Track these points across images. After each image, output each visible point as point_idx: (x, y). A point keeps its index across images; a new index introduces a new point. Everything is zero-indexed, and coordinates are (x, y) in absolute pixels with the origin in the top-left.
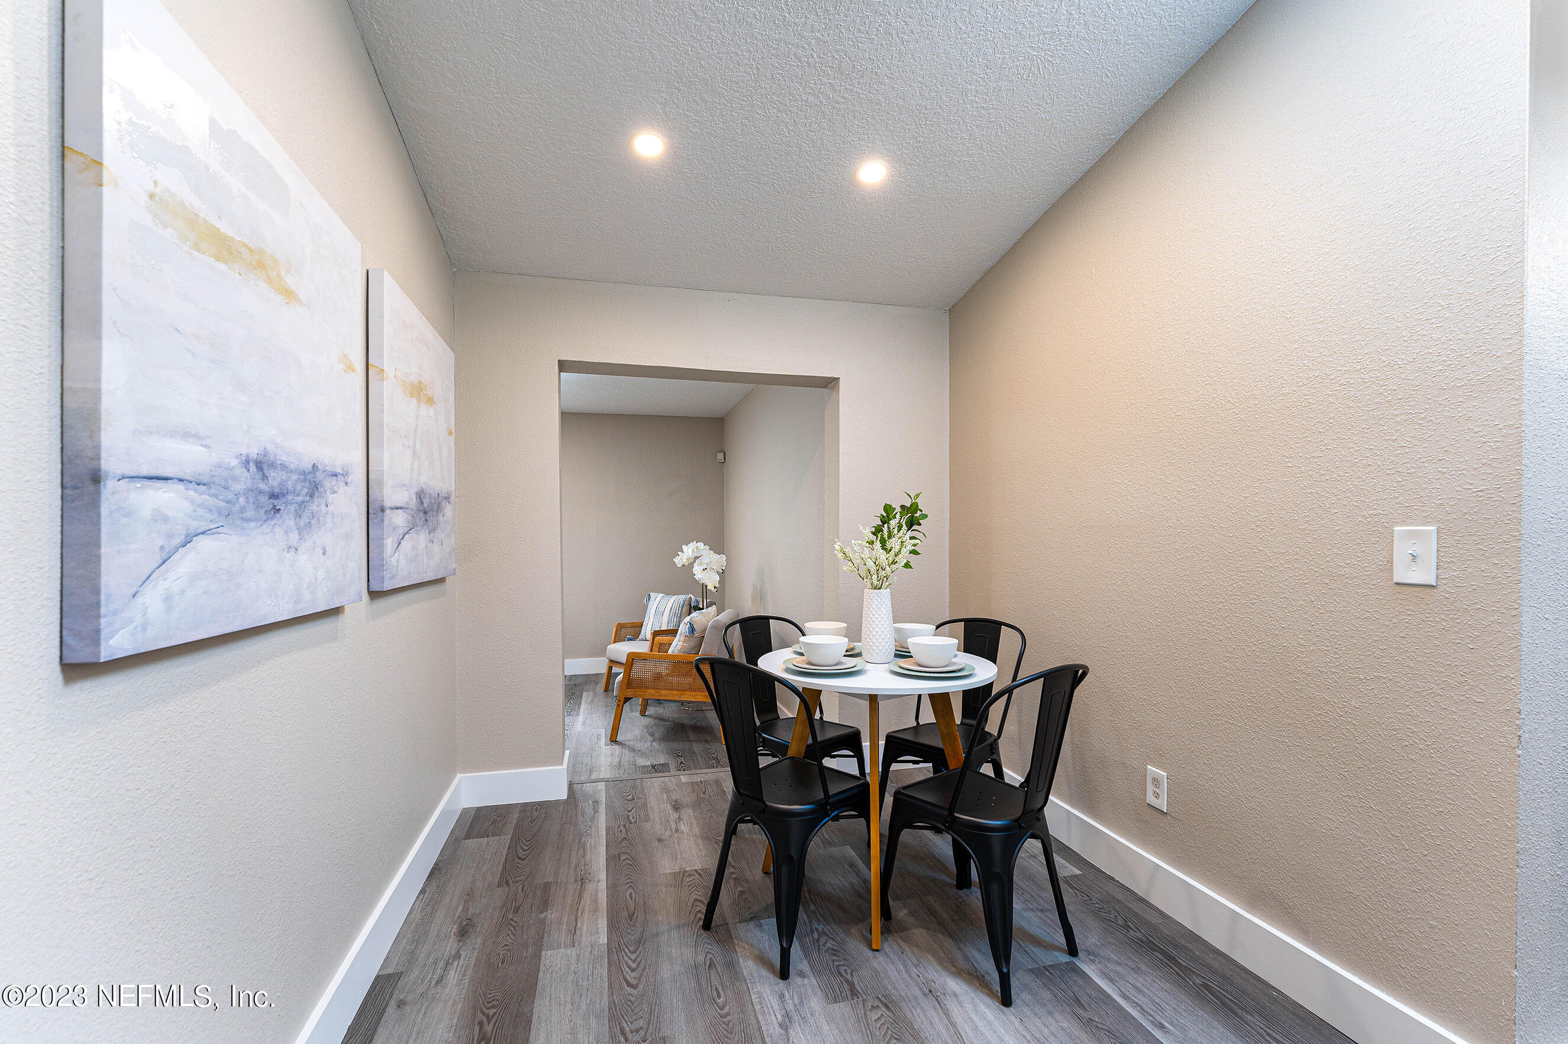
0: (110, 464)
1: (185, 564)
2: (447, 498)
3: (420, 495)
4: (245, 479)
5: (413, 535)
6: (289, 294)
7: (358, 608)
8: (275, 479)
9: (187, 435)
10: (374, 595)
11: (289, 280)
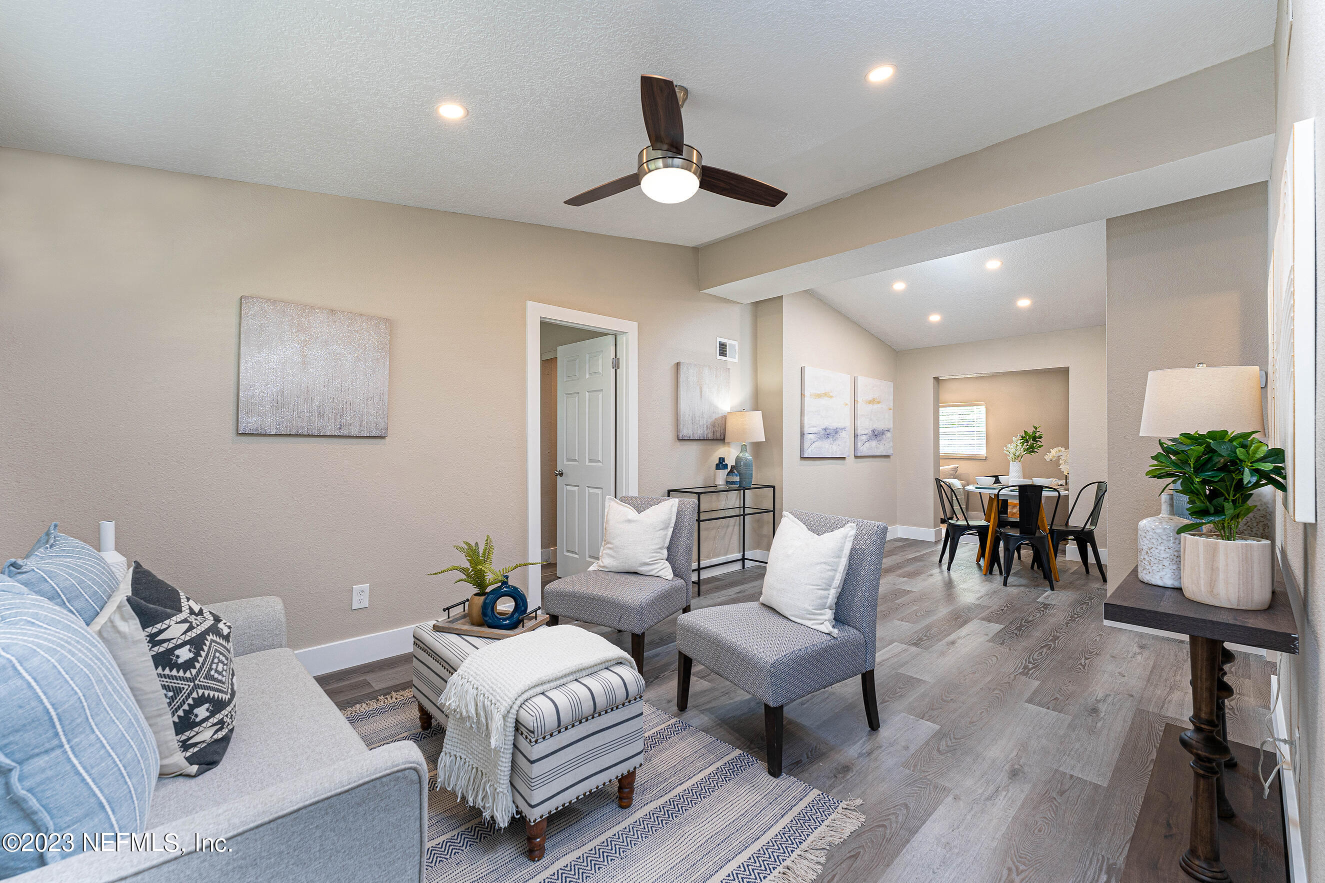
0: (805, 432)
1: (814, 445)
2: (888, 430)
3: (873, 431)
4: (823, 432)
5: (870, 442)
6: (831, 397)
7: (851, 459)
8: (828, 431)
9: (814, 427)
10: (856, 457)
11: (831, 394)
